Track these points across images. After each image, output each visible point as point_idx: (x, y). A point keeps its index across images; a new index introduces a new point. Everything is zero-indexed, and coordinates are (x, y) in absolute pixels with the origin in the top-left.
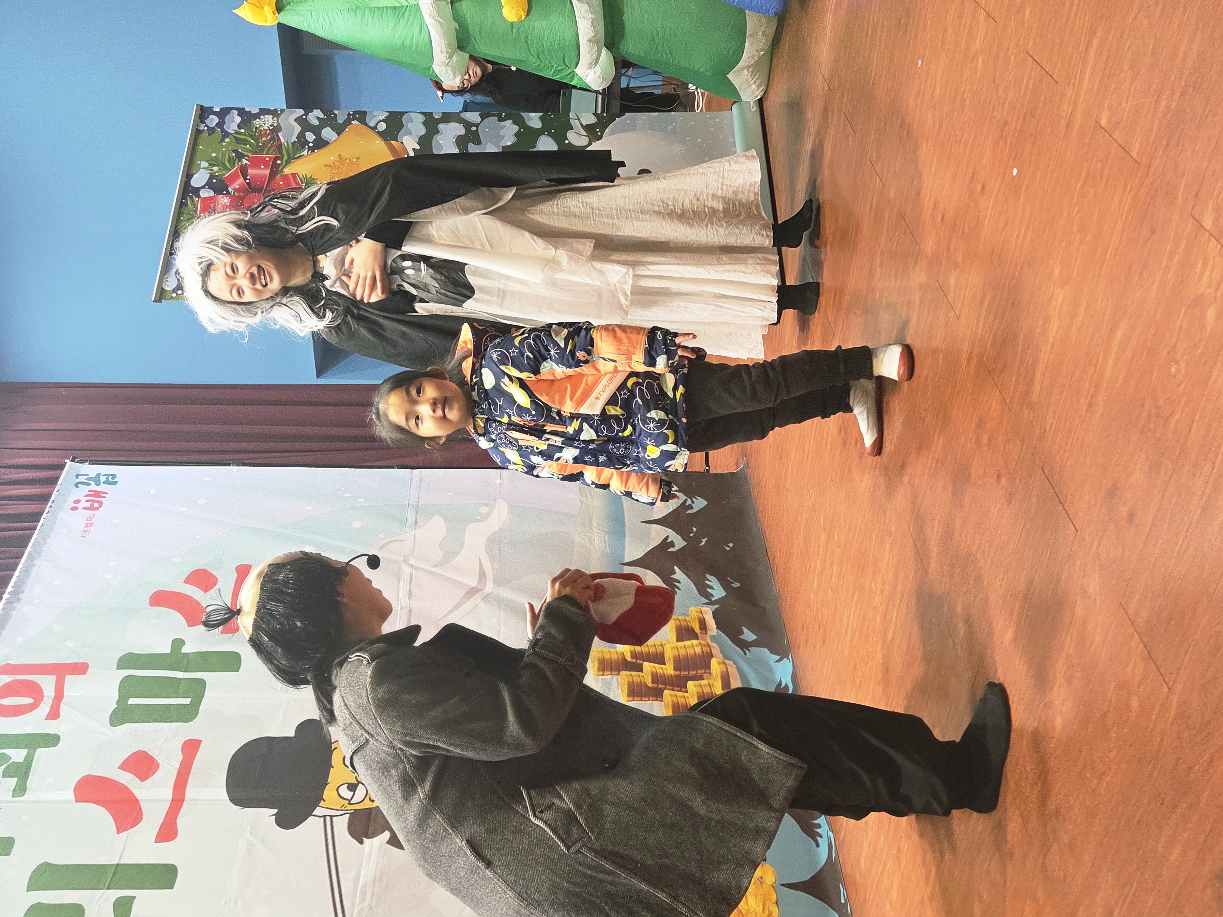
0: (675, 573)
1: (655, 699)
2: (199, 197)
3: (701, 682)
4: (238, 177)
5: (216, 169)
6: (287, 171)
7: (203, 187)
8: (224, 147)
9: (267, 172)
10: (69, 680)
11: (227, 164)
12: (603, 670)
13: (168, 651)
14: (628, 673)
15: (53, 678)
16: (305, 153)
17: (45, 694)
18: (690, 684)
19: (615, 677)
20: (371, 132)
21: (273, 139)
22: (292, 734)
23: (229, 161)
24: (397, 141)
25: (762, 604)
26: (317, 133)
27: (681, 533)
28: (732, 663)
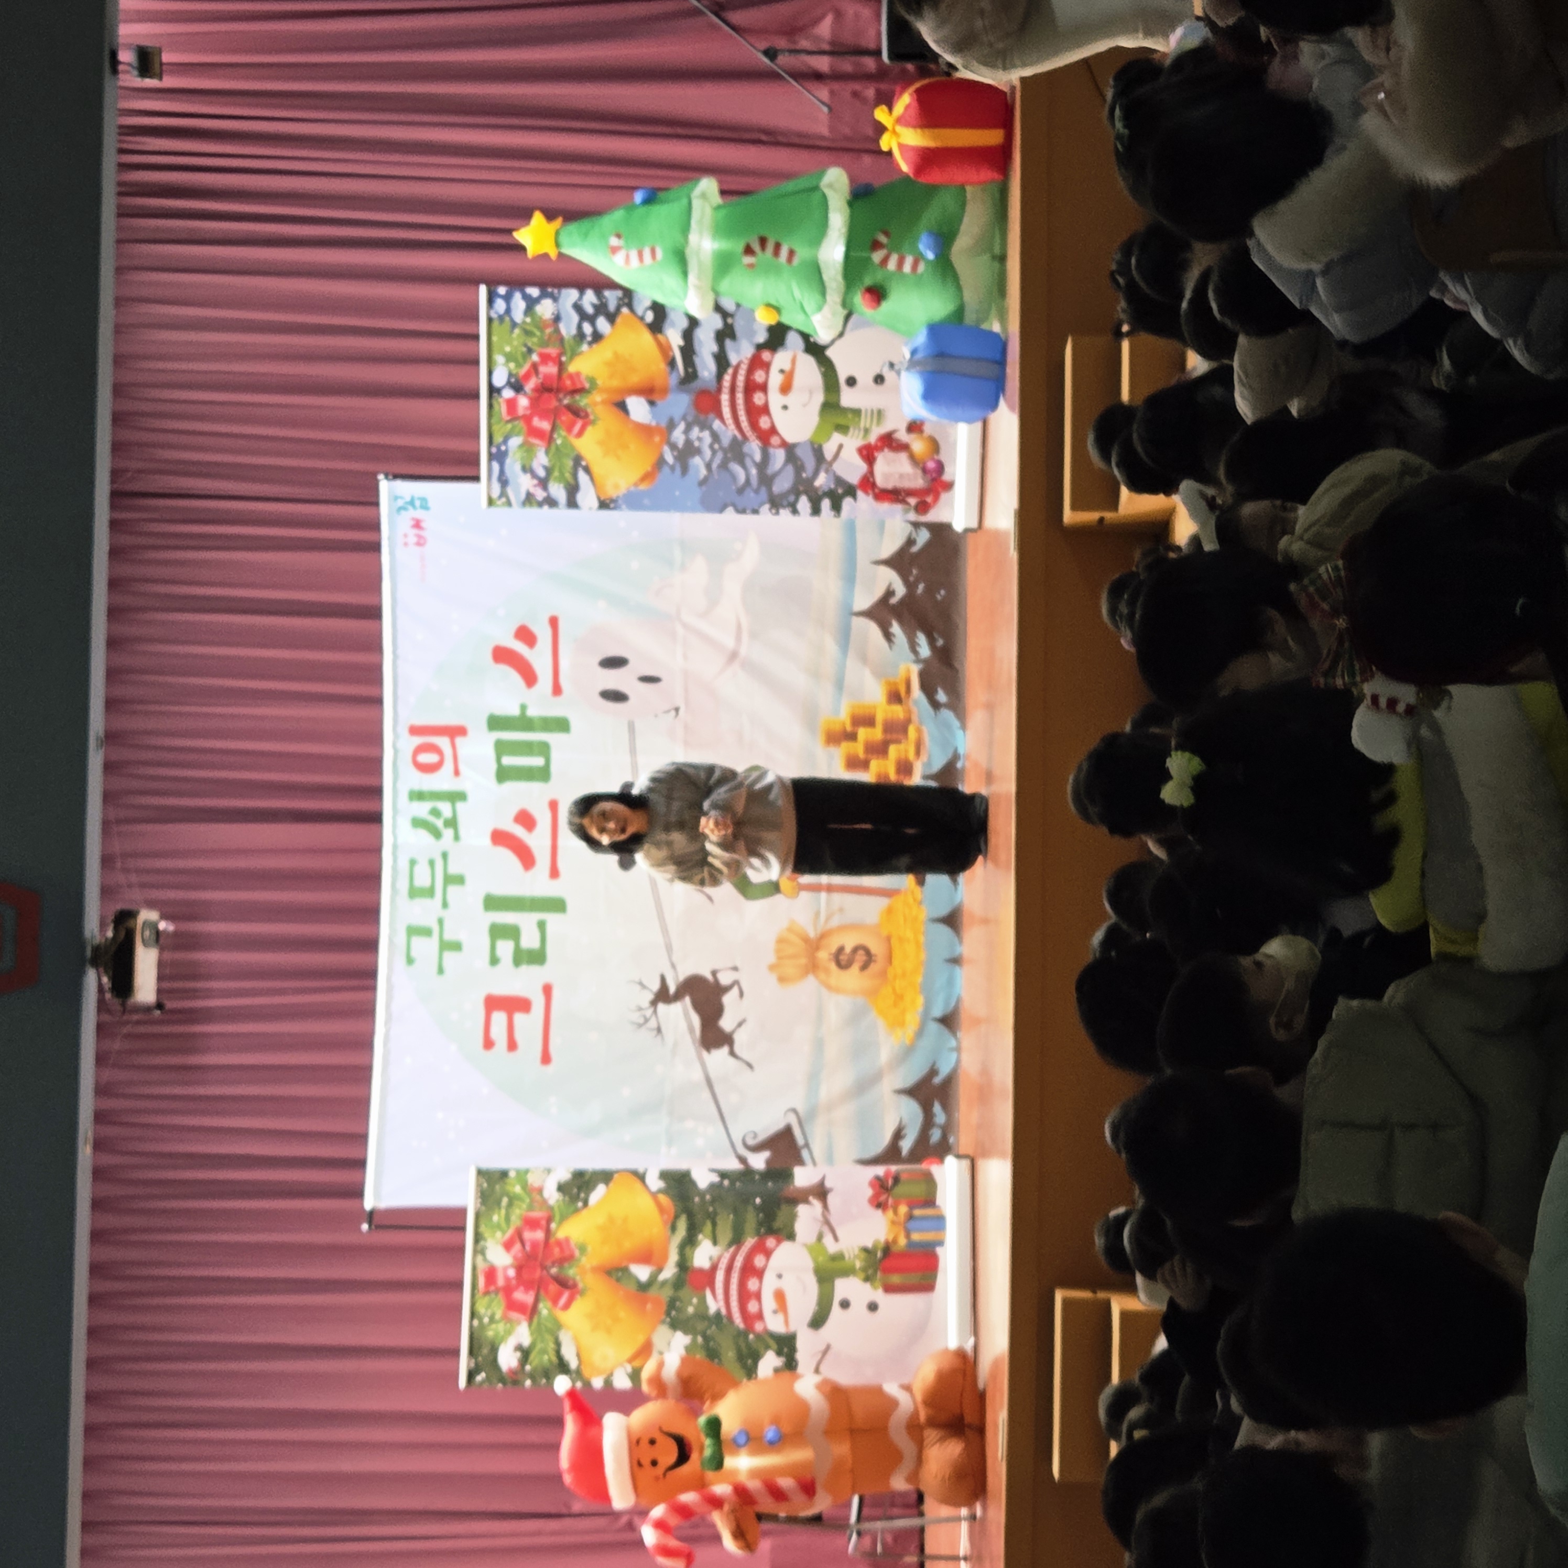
0: (892, 626)
1: (864, 766)
2: (501, 396)
3: (900, 745)
4: (531, 376)
5: (512, 365)
6: (572, 368)
7: (503, 387)
8: (514, 340)
9: (555, 370)
10: (459, 740)
11: (520, 359)
13: (517, 712)
15: (447, 739)
16: (585, 347)
17: (446, 754)
18: (892, 746)
19: (837, 748)
21: (555, 331)
23: (522, 357)
24: (662, 334)
25: (956, 665)
26: (593, 324)
27: (904, 575)
28: (925, 729)
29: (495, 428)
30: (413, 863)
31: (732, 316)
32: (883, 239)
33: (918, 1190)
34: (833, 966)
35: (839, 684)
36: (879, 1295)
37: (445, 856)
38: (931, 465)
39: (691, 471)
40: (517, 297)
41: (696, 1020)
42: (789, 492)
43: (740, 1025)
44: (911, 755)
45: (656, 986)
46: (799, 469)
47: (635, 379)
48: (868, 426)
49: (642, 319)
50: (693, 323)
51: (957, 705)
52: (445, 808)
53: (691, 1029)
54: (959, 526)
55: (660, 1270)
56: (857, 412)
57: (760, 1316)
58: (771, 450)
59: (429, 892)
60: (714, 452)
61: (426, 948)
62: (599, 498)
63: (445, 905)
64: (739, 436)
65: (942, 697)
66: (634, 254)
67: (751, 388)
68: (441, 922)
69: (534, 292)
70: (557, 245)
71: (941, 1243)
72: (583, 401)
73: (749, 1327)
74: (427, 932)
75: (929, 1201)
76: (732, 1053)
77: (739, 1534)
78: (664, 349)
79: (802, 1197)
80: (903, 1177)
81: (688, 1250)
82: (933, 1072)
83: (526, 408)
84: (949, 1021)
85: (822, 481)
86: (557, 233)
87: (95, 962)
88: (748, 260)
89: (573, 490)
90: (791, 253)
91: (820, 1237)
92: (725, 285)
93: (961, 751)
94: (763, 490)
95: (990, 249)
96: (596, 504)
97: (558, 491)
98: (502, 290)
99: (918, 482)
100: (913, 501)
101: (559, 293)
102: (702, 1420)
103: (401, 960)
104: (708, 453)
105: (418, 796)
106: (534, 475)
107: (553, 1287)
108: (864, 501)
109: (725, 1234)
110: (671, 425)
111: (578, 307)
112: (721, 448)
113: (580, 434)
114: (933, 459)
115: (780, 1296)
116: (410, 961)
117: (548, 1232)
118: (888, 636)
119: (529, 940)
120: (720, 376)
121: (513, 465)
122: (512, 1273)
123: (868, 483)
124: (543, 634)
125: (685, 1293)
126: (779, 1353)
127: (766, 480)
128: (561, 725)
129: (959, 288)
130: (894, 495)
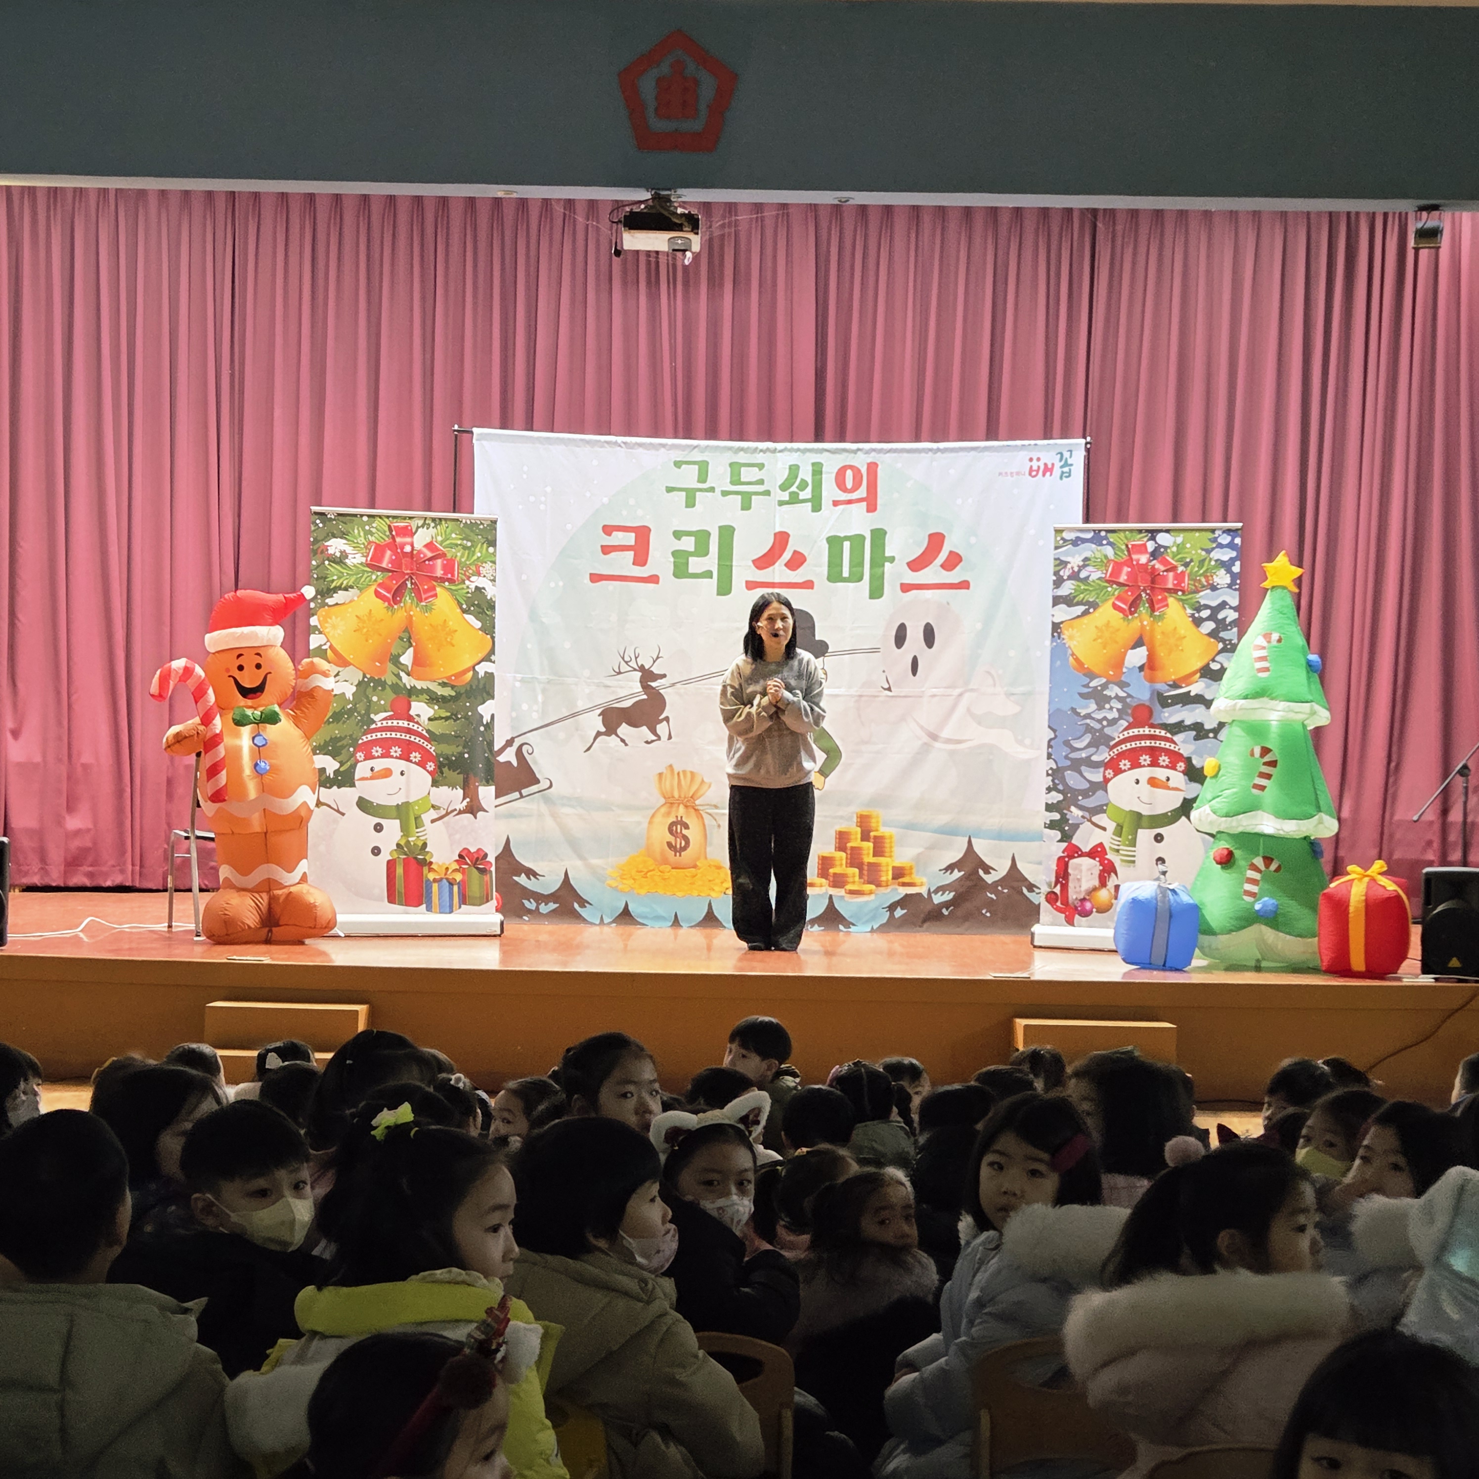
0: (959, 871)
1: (838, 846)
2: (1149, 540)
3: (858, 877)
4: (1165, 566)
5: (1174, 549)
6: (1171, 600)
7: (1156, 543)
8: (1196, 551)
9: (1170, 586)
11: (1180, 556)
13: (887, 554)
14: (860, 832)
15: (864, 495)
16: (1189, 611)
17: (852, 494)
18: (855, 870)
20: (1211, 657)
21: (1204, 586)
22: (817, 638)
23: (1182, 558)
24: (1201, 677)
25: (926, 925)
26: (1208, 619)
27: (1002, 881)
28: (873, 897)
29: (1122, 535)
30: (761, 466)
31: (1215, 737)
32: (1273, 867)
33: (475, 889)
34: (672, 819)
35: (911, 826)
36: (385, 856)
37: (767, 493)
38: (1088, 905)
39: (1084, 702)
40: (1230, 554)
41: (627, 704)
42: (1066, 784)
43: (623, 741)
44: (849, 887)
45: (656, 670)
46: (1086, 794)
47: (1161, 653)
48: (1121, 852)
49: (1213, 660)
50: (1208, 704)
51: (892, 925)
52: (806, 494)
53: (619, 700)
54: (1036, 928)
55: (408, 674)
56: (1133, 843)
57: (369, 757)
58: (1102, 770)
59: (736, 480)
60: (1099, 721)
61: (689, 477)
62: (1062, 622)
63: (725, 493)
64: (1112, 743)
65: (899, 913)
66: (1263, 653)
67: (1154, 753)
68: (712, 489)
69: (1236, 568)
70: (1273, 587)
71: (429, 909)
72: (1144, 609)
73: (358, 748)
74: (703, 478)
75: (464, 900)
76: (599, 734)
77: (179, 739)
78: (1187, 679)
79: (469, 792)
80: (486, 878)
81: (426, 696)
82: (583, 903)
83: (1138, 561)
84: (625, 916)
85: (1075, 813)
86: (1284, 588)
87: (656, 197)
88: (1257, 751)
89: (1068, 601)
90: (1262, 788)
91: (433, 806)
92: (1236, 730)
93: (853, 929)
94: (1068, 763)
95: (1264, 959)
96: (1057, 620)
97: (1067, 588)
98: (1238, 541)
99: (1073, 895)
100: (1057, 890)
101: (1235, 590)
102: (276, 708)
103: (679, 456)
104: (1099, 716)
105: (817, 470)
106: (1081, 568)
107: (394, 584)
108: (1058, 849)
109: (438, 728)
111: (1223, 605)
112: (1104, 727)
113: (1115, 606)
114: (1092, 908)
115: (387, 773)
116: (678, 464)
117: (442, 580)
118: (950, 868)
119: (696, 564)
120: (1164, 726)
121: (1089, 550)
122: (408, 549)
123: (1073, 852)
124: (953, 577)
125: (390, 695)
126: (336, 772)
127: (1076, 765)
128: (876, 592)
129: (1230, 931)
130: (1063, 874)
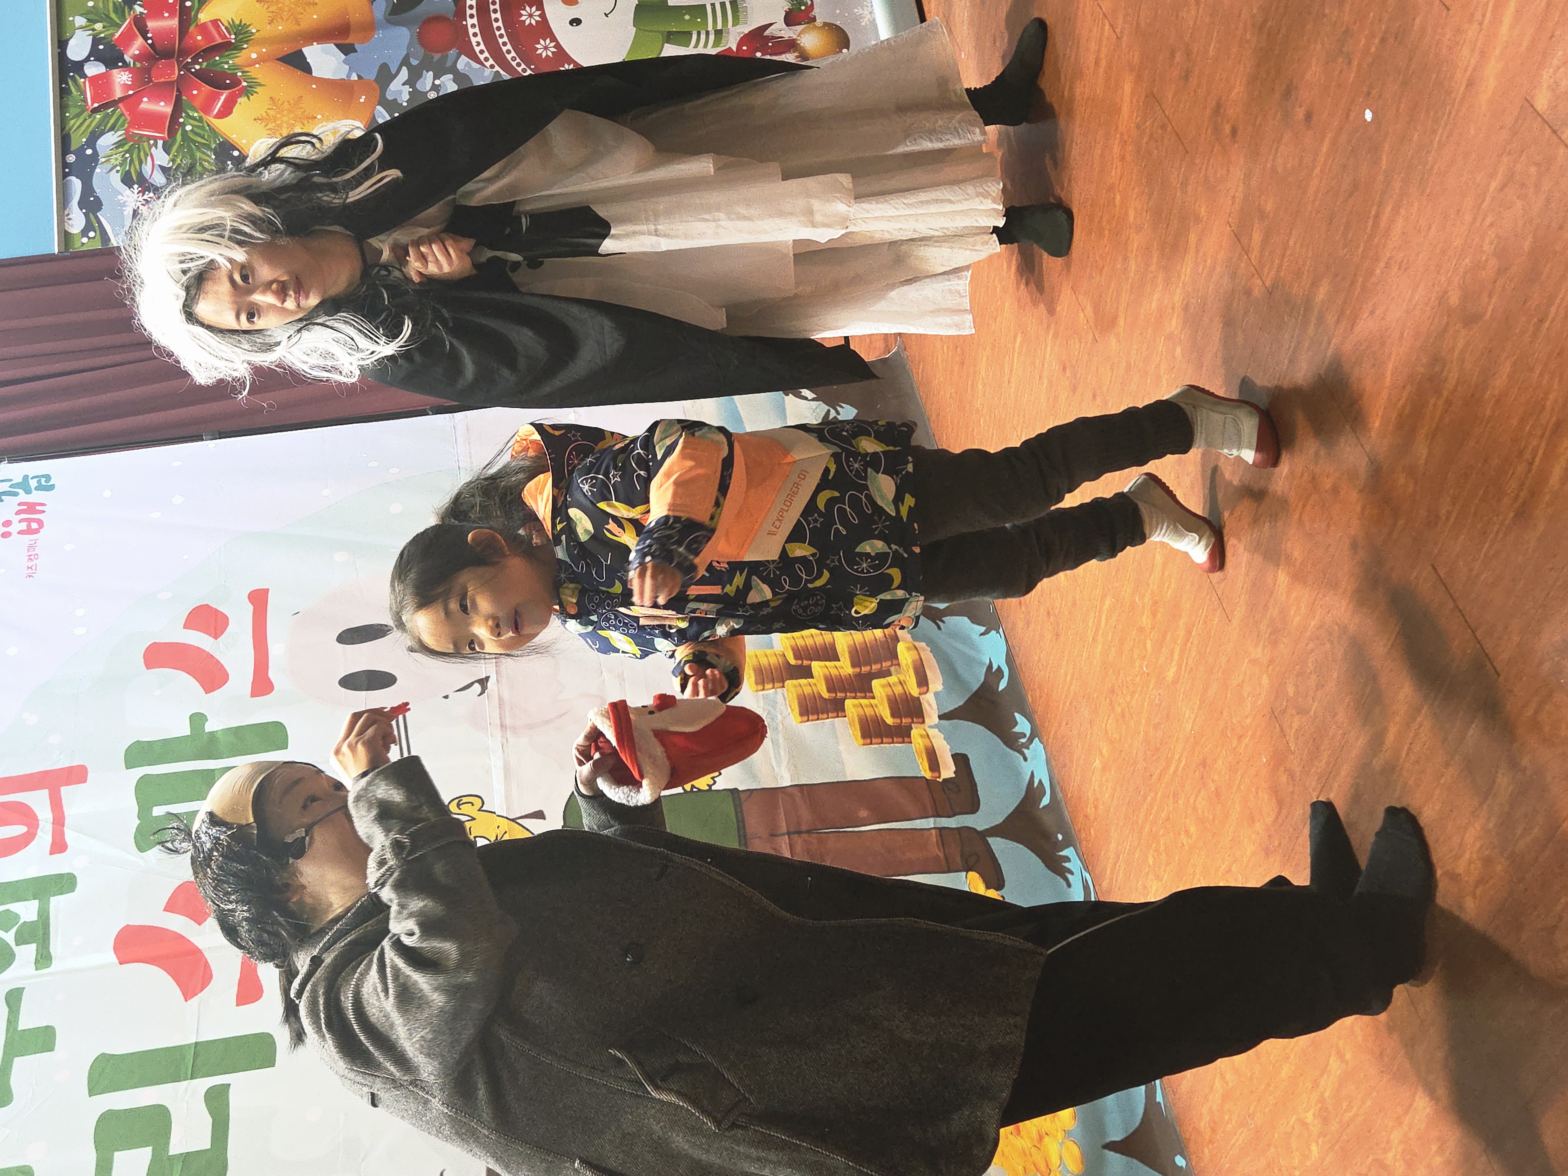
1: (835, 714)
2: (84, 76)
3: (889, 678)
4: (134, 36)
5: (99, 26)
6: (204, 17)
7: (87, 59)
9: (174, 23)
11: (113, 16)
12: (763, 684)
13: (187, 732)
14: (794, 682)
15: (45, 793)
17: (39, 818)
18: (876, 683)
19: (779, 690)
23: (115, 11)
37: (15, 997)
44: (913, 688)
47: (314, 18)
48: (720, 26)
56: (697, 10)
72: (228, 63)
110: (385, 76)
113: (226, 111)
119: (189, 1136)
121: (107, 176)
124: (239, 616)
